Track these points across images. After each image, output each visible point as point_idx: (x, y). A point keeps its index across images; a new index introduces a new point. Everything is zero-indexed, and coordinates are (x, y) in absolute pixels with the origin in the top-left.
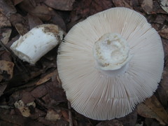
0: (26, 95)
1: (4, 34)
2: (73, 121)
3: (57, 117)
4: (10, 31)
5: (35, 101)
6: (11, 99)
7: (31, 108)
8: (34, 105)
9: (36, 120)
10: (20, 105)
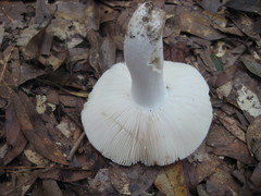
0: (54, 95)
1: (74, 40)
2: (79, 147)
3: (67, 133)
4: (81, 41)
5: (57, 106)
6: (37, 90)
7: (49, 108)
8: (54, 109)
9: (45, 122)
10: (41, 99)
